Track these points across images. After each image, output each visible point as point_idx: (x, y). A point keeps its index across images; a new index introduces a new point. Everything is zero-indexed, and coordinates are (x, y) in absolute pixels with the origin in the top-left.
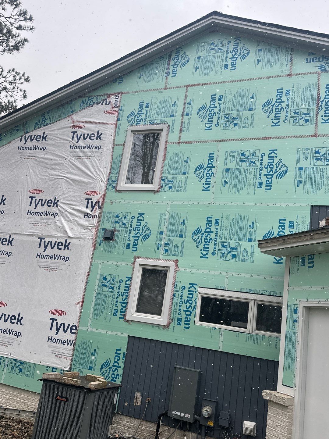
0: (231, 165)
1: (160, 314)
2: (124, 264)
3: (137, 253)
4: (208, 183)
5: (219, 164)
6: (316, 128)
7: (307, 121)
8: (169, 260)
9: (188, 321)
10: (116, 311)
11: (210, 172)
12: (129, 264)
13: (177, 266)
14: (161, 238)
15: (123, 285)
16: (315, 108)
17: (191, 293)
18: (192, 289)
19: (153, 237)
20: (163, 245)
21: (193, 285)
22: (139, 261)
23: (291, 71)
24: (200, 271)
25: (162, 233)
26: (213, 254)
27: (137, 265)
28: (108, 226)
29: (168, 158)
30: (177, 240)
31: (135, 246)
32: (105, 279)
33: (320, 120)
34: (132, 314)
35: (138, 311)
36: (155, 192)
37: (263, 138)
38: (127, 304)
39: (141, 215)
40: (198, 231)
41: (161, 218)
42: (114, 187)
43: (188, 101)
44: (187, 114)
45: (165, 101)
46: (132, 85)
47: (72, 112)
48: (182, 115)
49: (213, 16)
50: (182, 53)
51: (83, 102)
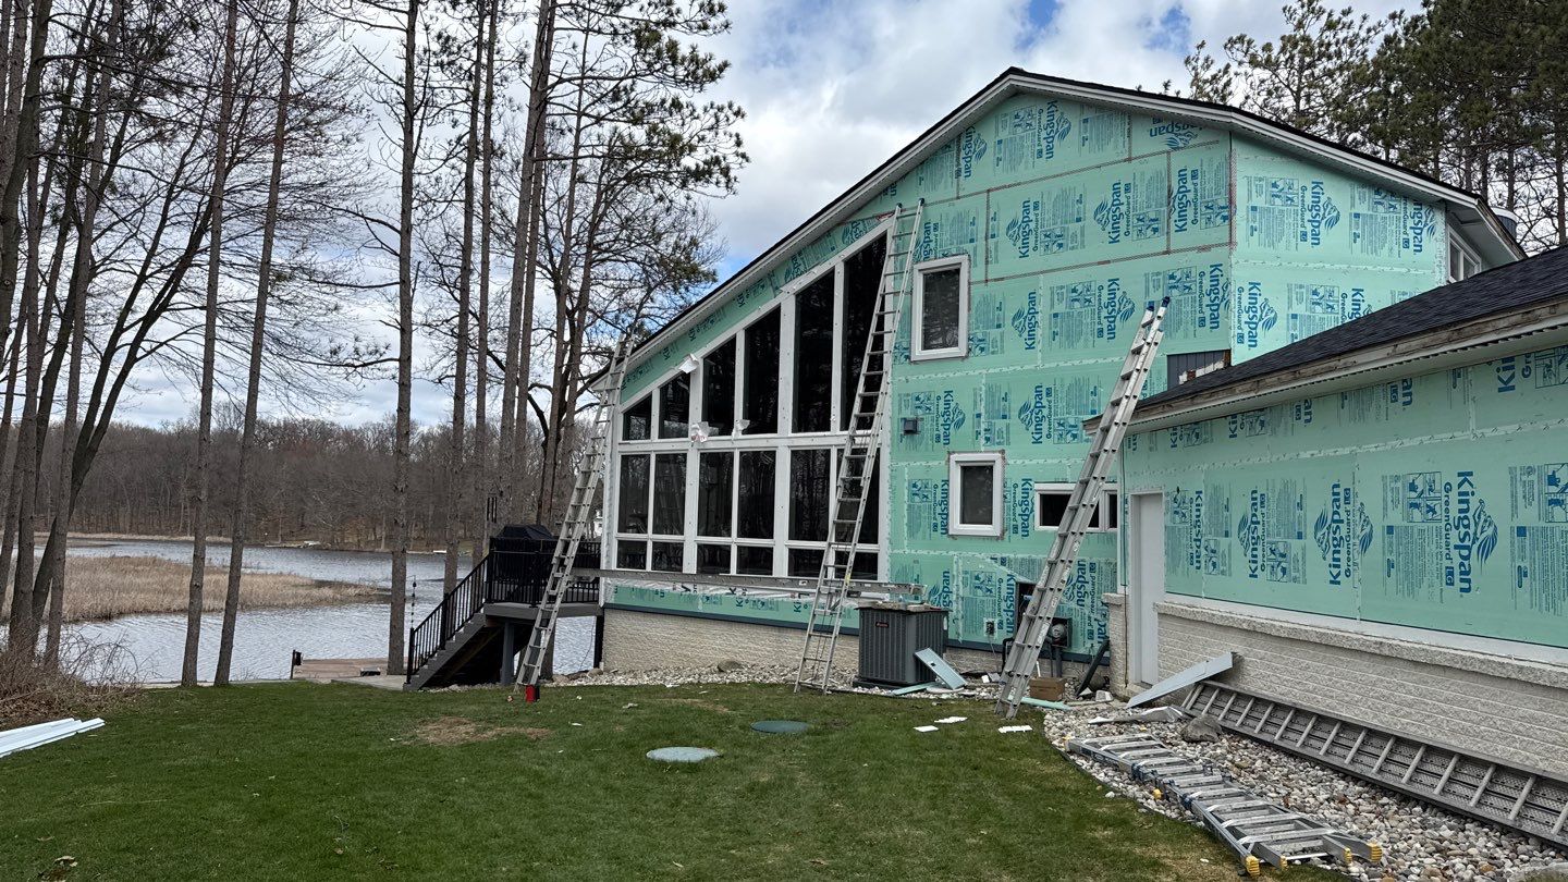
0: (1060, 308)
1: (991, 523)
2: (936, 463)
3: (951, 447)
4: (1031, 337)
5: (1042, 306)
6: (1168, 239)
7: (1155, 230)
8: (994, 452)
9: (1025, 528)
10: (936, 525)
11: (1033, 321)
12: (943, 462)
13: (1004, 459)
14: (979, 423)
15: (939, 491)
16: (1165, 208)
17: (1025, 491)
18: (1027, 486)
19: (968, 422)
20: (983, 433)
21: (1027, 481)
22: (955, 457)
23: (1130, 153)
24: (1034, 462)
25: (979, 416)
26: (1049, 436)
27: (952, 463)
28: (908, 414)
29: (973, 307)
30: (1000, 424)
31: (947, 437)
32: (915, 486)
33: (1173, 228)
34: (956, 525)
35: (963, 521)
36: (963, 358)
37: (1099, 263)
38: (947, 515)
39: (948, 393)
40: (1025, 408)
41: (975, 395)
42: (908, 357)
43: (992, 215)
44: (993, 236)
45: (959, 218)
46: (910, 197)
47: (833, 249)
48: (986, 239)
49: (1011, 76)
50: (975, 136)
51: (846, 232)
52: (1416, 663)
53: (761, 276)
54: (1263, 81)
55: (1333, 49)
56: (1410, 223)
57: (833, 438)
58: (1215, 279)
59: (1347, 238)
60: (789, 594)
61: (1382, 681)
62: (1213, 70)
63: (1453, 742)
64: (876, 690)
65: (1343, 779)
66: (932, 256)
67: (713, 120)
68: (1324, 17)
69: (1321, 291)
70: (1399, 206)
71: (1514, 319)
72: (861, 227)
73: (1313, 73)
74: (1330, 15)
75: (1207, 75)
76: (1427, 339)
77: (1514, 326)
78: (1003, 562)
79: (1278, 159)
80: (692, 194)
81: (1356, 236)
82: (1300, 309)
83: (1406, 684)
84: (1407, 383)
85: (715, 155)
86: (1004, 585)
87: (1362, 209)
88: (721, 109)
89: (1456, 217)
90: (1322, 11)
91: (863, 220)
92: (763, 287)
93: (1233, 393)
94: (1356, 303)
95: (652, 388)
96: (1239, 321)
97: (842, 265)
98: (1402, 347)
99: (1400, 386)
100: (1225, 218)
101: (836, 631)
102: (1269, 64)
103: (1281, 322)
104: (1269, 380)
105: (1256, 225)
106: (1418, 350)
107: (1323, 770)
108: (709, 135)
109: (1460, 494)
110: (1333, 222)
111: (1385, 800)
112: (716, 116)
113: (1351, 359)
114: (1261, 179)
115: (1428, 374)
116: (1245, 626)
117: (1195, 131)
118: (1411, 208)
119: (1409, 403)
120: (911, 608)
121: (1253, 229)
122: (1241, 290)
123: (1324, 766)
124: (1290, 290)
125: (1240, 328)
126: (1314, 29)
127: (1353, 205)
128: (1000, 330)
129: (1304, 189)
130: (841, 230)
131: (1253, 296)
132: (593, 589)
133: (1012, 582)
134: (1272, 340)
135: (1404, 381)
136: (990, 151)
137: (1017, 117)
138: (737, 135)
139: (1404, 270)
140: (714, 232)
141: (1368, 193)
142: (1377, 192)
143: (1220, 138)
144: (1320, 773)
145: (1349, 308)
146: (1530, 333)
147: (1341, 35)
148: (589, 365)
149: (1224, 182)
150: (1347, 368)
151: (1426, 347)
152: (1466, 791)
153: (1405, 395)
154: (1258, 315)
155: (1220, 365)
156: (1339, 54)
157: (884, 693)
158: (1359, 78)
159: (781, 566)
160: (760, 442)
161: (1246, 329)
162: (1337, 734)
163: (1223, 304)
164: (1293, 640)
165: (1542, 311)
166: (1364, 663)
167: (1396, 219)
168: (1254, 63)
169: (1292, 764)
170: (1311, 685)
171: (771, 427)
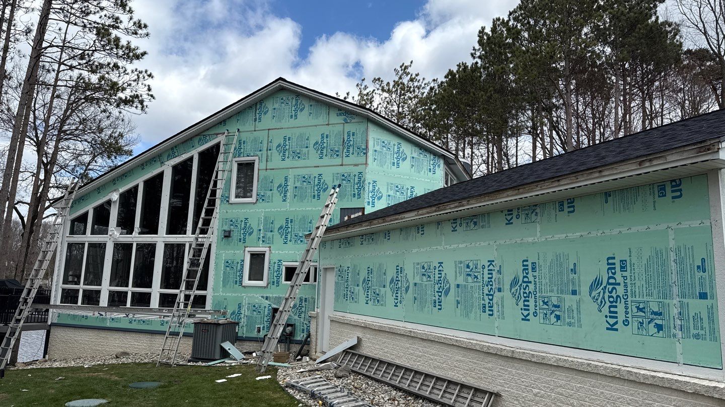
0: (298, 184)
1: (262, 280)
2: (238, 252)
3: (246, 244)
4: (285, 196)
5: (290, 183)
6: (342, 160)
7: (337, 155)
8: (266, 247)
9: (278, 282)
10: (236, 281)
11: (286, 189)
12: (242, 252)
13: (270, 250)
14: (260, 233)
15: (239, 265)
16: (341, 147)
17: (279, 266)
18: (280, 263)
19: (255, 233)
20: (261, 238)
21: (280, 261)
22: (247, 249)
23: (329, 122)
24: (284, 252)
25: (260, 230)
26: (290, 241)
27: (246, 252)
28: (226, 228)
29: (260, 180)
30: (269, 234)
31: (244, 239)
32: (227, 262)
33: (344, 155)
34: (246, 282)
35: (250, 279)
36: (254, 203)
37: (315, 167)
38: (242, 276)
39: (246, 219)
40: (281, 228)
41: (259, 220)
42: (228, 201)
43: (270, 140)
44: (270, 150)
45: (255, 140)
46: (233, 127)
47: (193, 147)
48: (267, 150)
49: (280, 81)
50: (263, 105)
51: (200, 140)
52: (423, 339)
53: (155, 155)
54: (386, 98)
55: (412, 89)
56: (432, 162)
57: (187, 238)
58: (360, 178)
59: (409, 166)
60: (158, 317)
61: (411, 347)
62: (367, 91)
63: (435, 372)
64: (200, 363)
65: (395, 390)
66: (242, 155)
67: (136, 77)
68: (409, 76)
69: (399, 186)
70: (428, 155)
71: (456, 205)
72: (208, 138)
73: (404, 98)
74: (411, 76)
75: (365, 92)
76: (428, 210)
77: (456, 207)
78: (267, 298)
79: (385, 132)
80: (122, 111)
81: (413, 166)
82: (391, 193)
83: (418, 348)
84: (423, 226)
85: (136, 93)
86: (267, 309)
87: (415, 155)
88: (141, 72)
89: (448, 162)
90: (409, 73)
91: (209, 135)
92: (155, 161)
93: (361, 226)
94: (412, 192)
95: (89, 208)
96: (368, 196)
97: (197, 154)
98: (420, 212)
99: (420, 227)
100: (364, 153)
101: (181, 335)
102: (389, 91)
103: (384, 198)
104: (375, 222)
105: (376, 157)
106: (425, 214)
107: (388, 387)
108: (134, 84)
109: (439, 271)
110: (404, 159)
111: (410, 398)
112: (138, 75)
113: (403, 216)
114: (379, 139)
115: (429, 223)
116: (363, 325)
117: (354, 116)
118: (432, 157)
119: (423, 234)
120: (220, 322)
121: (375, 159)
122: (369, 183)
123: (389, 385)
124: (388, 185)
125: (368, 199)
126: (406, 80)
127: (412, 154)
128: (271, 192)
129: (394, 145)
130: (198, 138)
131: (374, 186)
132: (45, 315)
133: (270, 308)
134: (381, 205)
135: (422, 225)
136: (270, 112)
137: (282, 99)
138: (149, 86)
139: (429, 180)
140: (133, 131)
141: (417, 149)
142: (420, 149)
143: (364, 121)
144: (387, 388)
145: (409, 194)
146: (461, 210)
147: (416, 84)
148: (53, 193)
149: (364, 139)
150: (402, 219)
151: (428, 213)
152: (437, 392)
153: (422, 231)
154: (376, 194)
155: (360, 214)
156: (414, 91)
157: (204, 364)
158: (422, 102)
159: (155, 302)
160: (148, 238)
161: (371, 200)
162: (394, 371)
163: (362, 189)
164: (380, 331)
165: (464, 202)
166: (404, 339)
167: (426, 160)
168: (383, 90)
169: (377, 385)
170: (386, 350)
171: (154, 231)
